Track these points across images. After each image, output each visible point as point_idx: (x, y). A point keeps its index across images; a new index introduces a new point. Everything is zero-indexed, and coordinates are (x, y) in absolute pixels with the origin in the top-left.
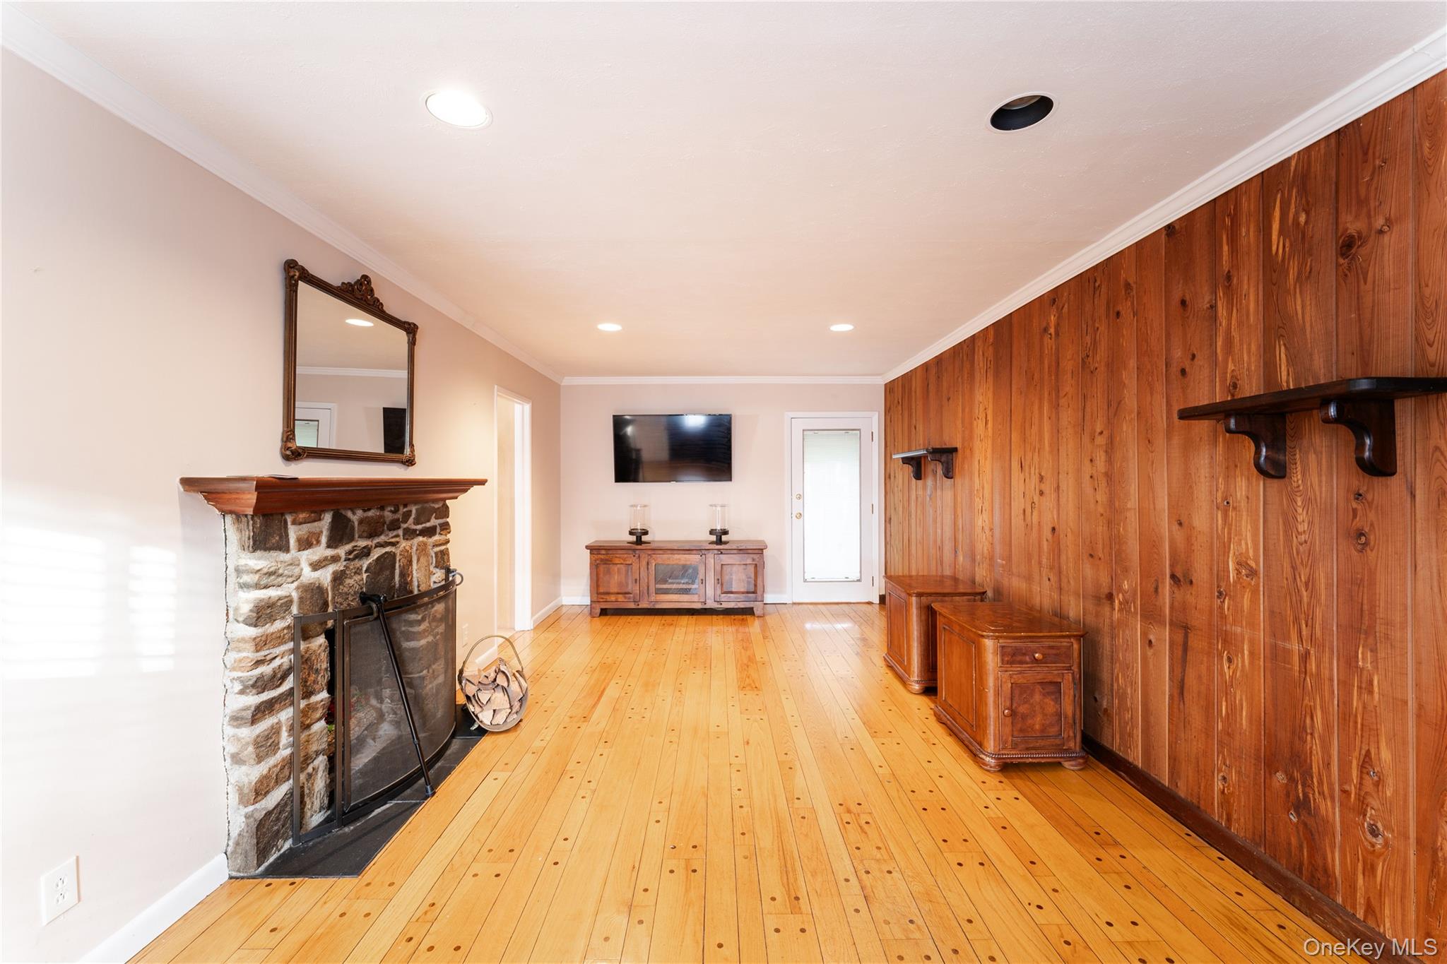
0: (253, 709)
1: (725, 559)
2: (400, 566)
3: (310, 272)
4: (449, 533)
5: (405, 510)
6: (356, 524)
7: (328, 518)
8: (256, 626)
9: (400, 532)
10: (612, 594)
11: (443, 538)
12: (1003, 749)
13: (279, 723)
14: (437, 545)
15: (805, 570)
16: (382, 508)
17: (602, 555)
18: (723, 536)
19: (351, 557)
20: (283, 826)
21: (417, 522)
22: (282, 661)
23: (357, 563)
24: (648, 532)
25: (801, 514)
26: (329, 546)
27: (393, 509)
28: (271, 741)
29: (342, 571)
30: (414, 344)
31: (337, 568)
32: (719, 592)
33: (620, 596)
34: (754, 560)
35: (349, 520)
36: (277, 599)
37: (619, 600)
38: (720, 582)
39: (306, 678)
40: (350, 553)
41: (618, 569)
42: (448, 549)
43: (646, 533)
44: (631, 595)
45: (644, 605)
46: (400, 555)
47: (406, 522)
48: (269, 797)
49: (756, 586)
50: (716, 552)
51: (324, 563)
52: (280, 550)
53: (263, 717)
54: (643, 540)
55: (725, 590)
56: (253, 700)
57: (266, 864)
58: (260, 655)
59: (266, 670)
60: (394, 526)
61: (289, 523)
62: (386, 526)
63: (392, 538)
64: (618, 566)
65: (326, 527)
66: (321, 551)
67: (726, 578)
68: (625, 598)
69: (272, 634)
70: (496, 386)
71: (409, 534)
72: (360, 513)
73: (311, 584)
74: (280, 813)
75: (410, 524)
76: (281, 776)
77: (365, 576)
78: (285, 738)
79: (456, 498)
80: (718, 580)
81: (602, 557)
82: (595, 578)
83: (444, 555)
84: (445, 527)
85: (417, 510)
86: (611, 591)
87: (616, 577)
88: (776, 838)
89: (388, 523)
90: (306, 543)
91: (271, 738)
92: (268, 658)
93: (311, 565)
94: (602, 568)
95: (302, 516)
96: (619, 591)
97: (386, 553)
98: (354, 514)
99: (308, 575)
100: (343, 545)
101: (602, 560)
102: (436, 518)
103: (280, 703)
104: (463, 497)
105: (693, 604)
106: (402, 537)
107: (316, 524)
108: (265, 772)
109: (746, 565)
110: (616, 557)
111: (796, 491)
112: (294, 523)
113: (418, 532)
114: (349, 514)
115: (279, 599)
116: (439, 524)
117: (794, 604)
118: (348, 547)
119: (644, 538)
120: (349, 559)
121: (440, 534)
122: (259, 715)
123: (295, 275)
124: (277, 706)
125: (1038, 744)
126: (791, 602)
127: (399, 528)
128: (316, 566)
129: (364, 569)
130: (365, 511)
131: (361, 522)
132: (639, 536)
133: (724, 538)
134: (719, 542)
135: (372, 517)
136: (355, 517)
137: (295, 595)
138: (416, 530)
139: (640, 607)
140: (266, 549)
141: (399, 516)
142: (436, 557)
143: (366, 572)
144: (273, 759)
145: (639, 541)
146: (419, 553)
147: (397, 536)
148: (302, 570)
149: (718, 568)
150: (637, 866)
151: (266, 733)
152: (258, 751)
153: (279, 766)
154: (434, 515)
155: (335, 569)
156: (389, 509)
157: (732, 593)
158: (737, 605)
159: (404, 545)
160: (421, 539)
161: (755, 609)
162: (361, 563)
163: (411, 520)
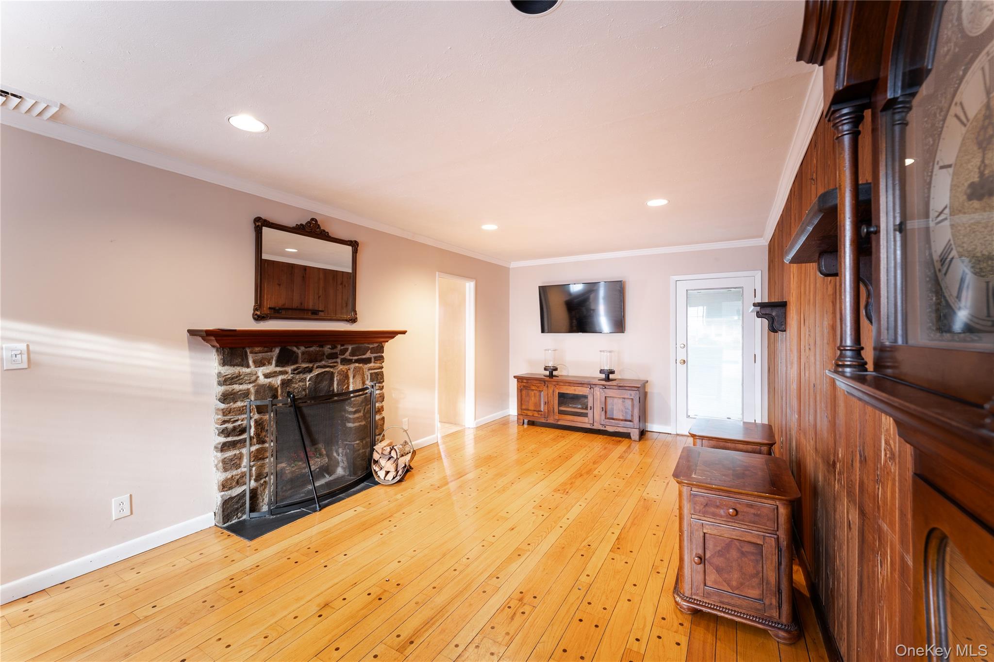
0: (221, 444)
1: (610, 393)
2: (337, 379)
3: (271, 221)
4: (383, 362)
5: (342, 348)
6: (300, 354)
7: (277, 351)
8: (223, 403)
9: (339, 360)
10: (530, 410)
11: (378, 365)
12: (695, 594)
13: (241, 453)
14: (372, 369)
15: (689, 408)
16: (322, 346)
17: (525, 384)
18: (610, 375)
19: (296, 372)
20: (241, 507)
21: (352, 354)
22: (242, 422)
23: (302, 376)
24: (557, 368)
25: (684, 361)
26: (277, 366)
27: (330, 347)
28: (234, 462)
29: (289, 379)
30: (356, 253)
31: (285, 378)
32: (603, 417)
33: (536, 412)
34: (631, 395)
35: (294, 352)
36: (238, 390)
37: (535, 415)
38: (605, 410)
39: (259, 433)
40: (294, 370)
41: (534, 394)
42: (382, 372)
43: (556, 369)
44: (542, 413)
45: (551, 421)
46: (338, 373)
47: (344, 355)
48: (233, 490)
49: (632, 416)
50: (601, 387)
51: (273, 375)
52: (242, 366)
53: (229, 449)
54: (554, 374)
55: (608, 416)
56: (222, 439)
57: (230, 523)
58: (226, 418)
59: (230, 426)
60: (333, 356)
61: (248, 353)
62: (325, 356)
63: (331, 363)
64: (534, 391)
65: (276, 355)
66: (271, 368)
67: (609, 407)
68: (539, 414)
69: (234, 408)
70: (437, 273)
71: (345, 362)
72: (303, 348)
73: (264, 385)
74: (239, 499)
75: (347, 355)
76: (241, 481)
77: (308, 383)
78: (245, 461)
79: (387, 342)
80: (603, 408)
81: (524, 384)
82: (520, 398)
83: (378, 375)
84: (381, 359)
85: (352, 348)
86: (530, 408)
87: (533, 398)
88: (450, 598)
89: (326, 354)
90: (260, 363)
91: (234, 460)
92: (232, 420)
93: (263, 375)
94: (524, 392)
95: (257, 349)
96: (535, 409)
97: (325, 371)
98: (298, 349)
99: (262, 380)
100: (288, 365)
101: (524, 386)
102: (371, 353)
103: (240, 444)
104: (391, 341)
105: (584, 424)
106: (339, 363)
107: (269, 353)
108: (229, 477)
109: (624, 398)
110: (533, 385)
111: (681, 341)
112: (251, 353)
113: (353, 361)
114: (295, 349)
115: (240, 391)
116: (374, 357)
117: (678, 435)
118: (293, 367)
119: (555, 373)
120: (294, 374)
121: (374, 362)
122: (225, 448)
123: (260, 224)
124: (239, 445)
125: (733, 601)
126: (675, 433)
127: (337, 358)
128: (267, 376)
129: (308, 380)
130: (306, 348)
131: (303, 353)
132: (552, 371)
133: (611, 376)
134: (608, 379)
135: (312, 351)
136: (300, 351)
137: (252, 390)
138: (352, 359)
139: (548, 422)
140: (231, 366)
141: (337, 351)
142: (371, 376)
143: (308, 381)
144: (236, 471)
145: (551, 375)
146: (355, 373)
147: (336, 362)
148: (258, 377)
149: (604, 399)
150: (357, 584)
151: (230, 458)
152: (225, 465)
153: (239, 476)
154: (370, 351)
155: (283, 378)
156: (328, 347)
157: (613, 419)
158: (617, 429)
159: (341, 367)
160: (357, 365)
161: (631, 435)
162: (305, 376)
163: (348, 353)
